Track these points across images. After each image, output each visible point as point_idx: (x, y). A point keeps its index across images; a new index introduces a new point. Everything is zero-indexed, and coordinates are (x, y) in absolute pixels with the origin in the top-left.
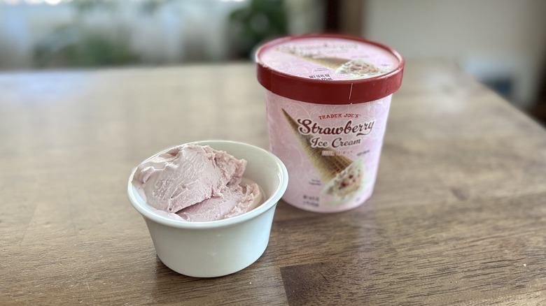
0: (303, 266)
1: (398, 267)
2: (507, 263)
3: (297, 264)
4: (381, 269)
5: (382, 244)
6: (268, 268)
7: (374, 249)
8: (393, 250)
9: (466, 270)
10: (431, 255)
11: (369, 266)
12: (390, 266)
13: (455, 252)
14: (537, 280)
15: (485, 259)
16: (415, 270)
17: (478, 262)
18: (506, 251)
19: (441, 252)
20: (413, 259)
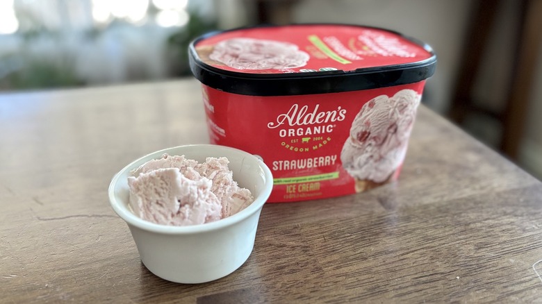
0: (222, 294)
1: (325, 289)
2: (439, 276)
3: (215, 293)
4: (306, 292)
5: (307, 263)
6: (183, 299)
7: (299, 270)
8: (319, 269)
9: (396, 287)
10: (360, 273)
11: (294, 290)
12: (316, 289)
13: (384, 267)
14: (472, 294)
15: (416, 274)
16: (343, 291)
17: (409, 278)
18: (438, 263)
19: (370, 268)
20: (340, 279)
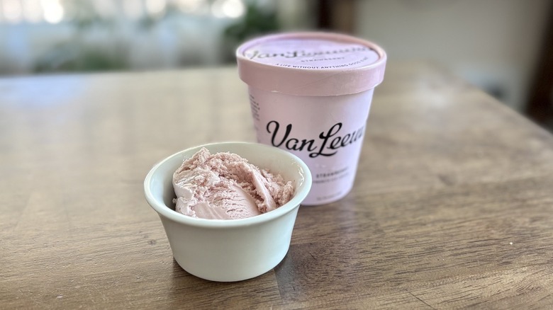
1: (386, 247)
2: (493, 241)
4: (368, 249)
5: (370, 226)
7: (362, 231)
8: (380, 231)
9: (453, 248)
10: (418, 236)
11: (357, 246)
12: (377, 246)
13: (442, 232)
14: (523, 257)
15: (472, 239)
16: (402, 249)
17: (465, 242)
18: (493, 231)
19: (429, 232)
20: (400, 239)
